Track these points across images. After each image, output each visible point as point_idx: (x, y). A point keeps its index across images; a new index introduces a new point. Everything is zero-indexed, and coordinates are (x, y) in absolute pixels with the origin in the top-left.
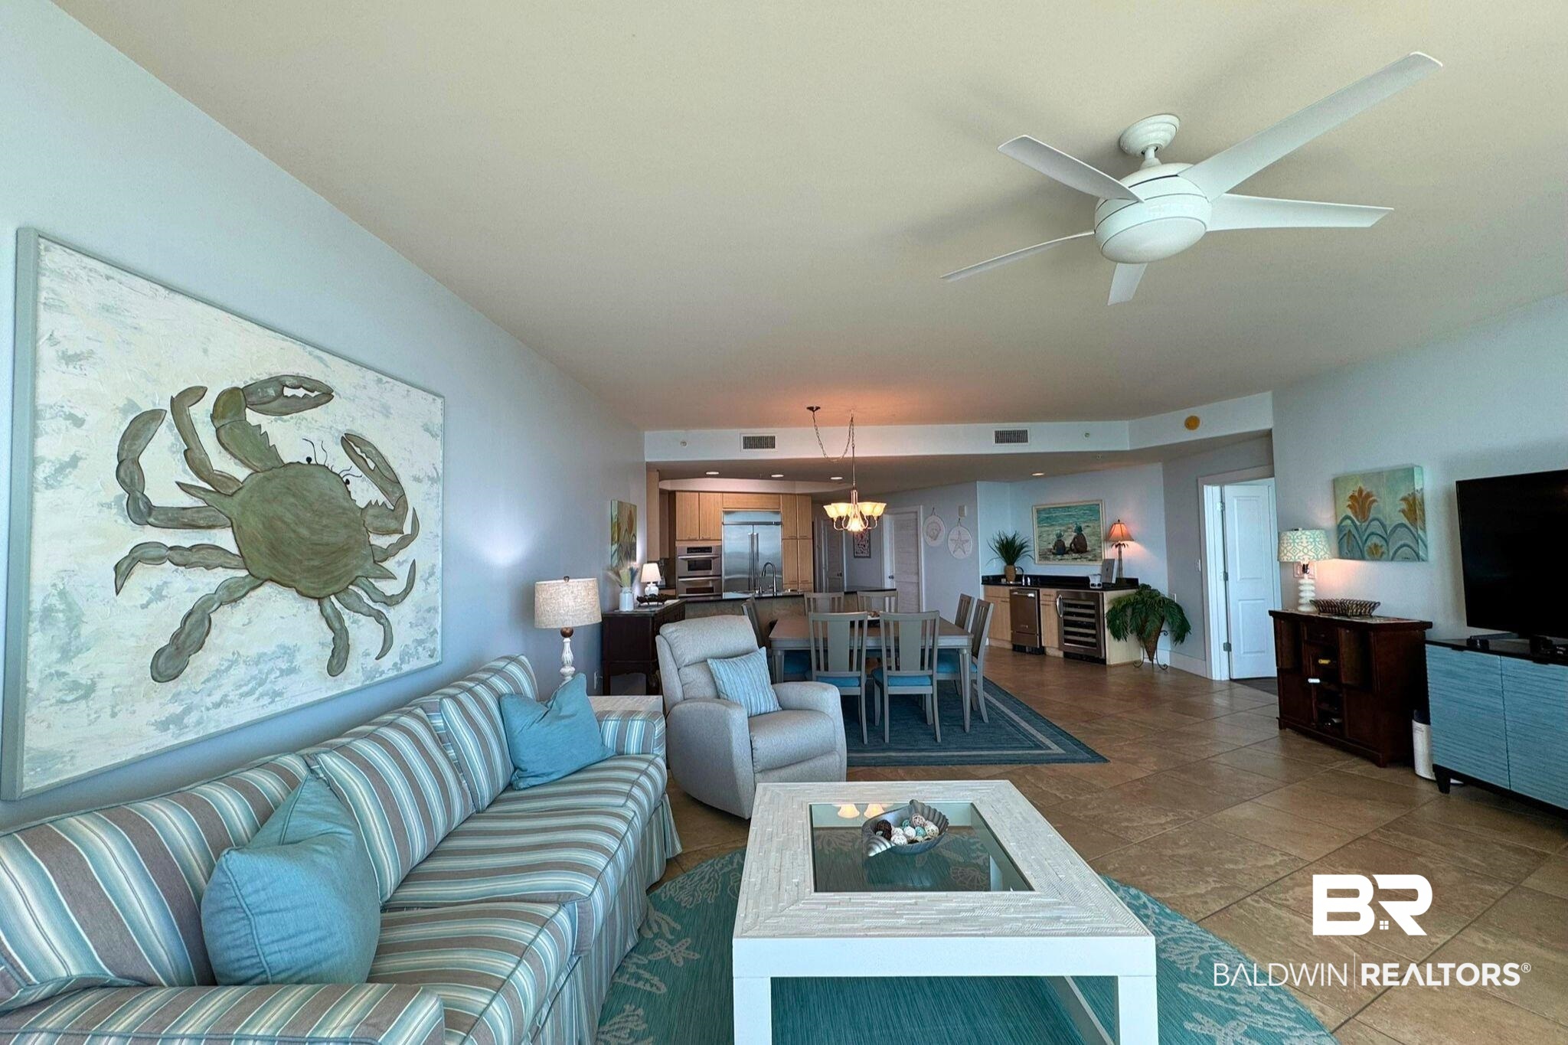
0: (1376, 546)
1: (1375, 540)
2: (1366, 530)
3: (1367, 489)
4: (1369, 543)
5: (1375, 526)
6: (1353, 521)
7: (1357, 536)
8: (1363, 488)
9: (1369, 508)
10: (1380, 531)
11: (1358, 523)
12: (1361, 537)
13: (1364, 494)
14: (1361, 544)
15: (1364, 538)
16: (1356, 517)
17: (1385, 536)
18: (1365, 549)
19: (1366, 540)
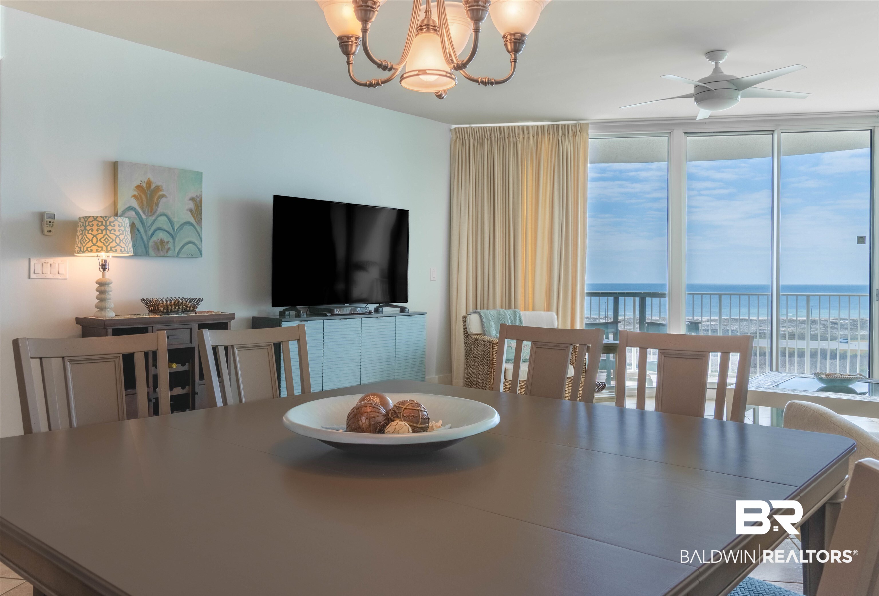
0: (162, 241)
1: (161, 235)
2: (153, 224)
3: (156, 182)
4: (154, 238)
5: (162, 222)
6: (137, 213)
7: (142, 230)
8: (152, 179)
9: (157, 204)
10: (167, 227)
11: (144, 217)
12: (146, 232)
13: (153, 186)
14: (145, 238)
15: (150, 233)
16: (142, 209)
17: (172, 232)
18: (151, 243)
19: (152, 235)
